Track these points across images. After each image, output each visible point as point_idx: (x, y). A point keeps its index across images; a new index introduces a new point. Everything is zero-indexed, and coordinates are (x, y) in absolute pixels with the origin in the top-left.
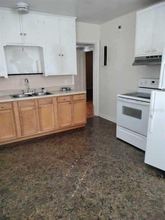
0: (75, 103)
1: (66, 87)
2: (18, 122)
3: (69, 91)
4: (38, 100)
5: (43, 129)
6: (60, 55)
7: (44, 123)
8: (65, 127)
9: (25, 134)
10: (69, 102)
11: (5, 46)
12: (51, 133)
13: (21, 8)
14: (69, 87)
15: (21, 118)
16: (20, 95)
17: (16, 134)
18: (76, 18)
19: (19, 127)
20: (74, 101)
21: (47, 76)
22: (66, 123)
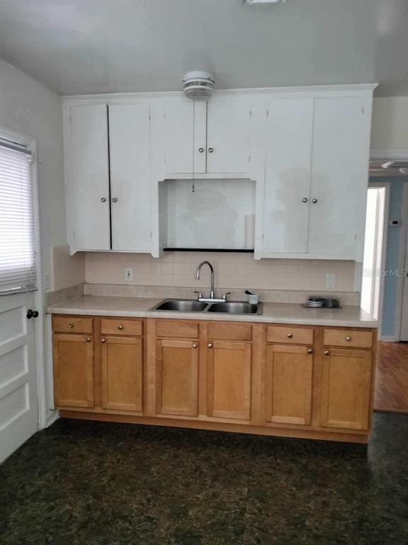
0: (327, 354)
1: (323, 295)
2: (151, 373)
3: (331, 310)
4: (208, 326)
5: (215, 411)
6: (305, 201)
7: (219, 396)
8: (288, 427)
9: (163, 411)
10: (305, 348)
11: (162, 180)
12: (240, 432)
13: (192, 84)
14: (337, 296)
15: (161, 365)
16: (181, 303)
17: (144, 404)
18: (377, 85)
19: (151, 387)
20: (327, 347)
21: (259, 259)
22: (290, 415)
